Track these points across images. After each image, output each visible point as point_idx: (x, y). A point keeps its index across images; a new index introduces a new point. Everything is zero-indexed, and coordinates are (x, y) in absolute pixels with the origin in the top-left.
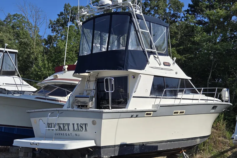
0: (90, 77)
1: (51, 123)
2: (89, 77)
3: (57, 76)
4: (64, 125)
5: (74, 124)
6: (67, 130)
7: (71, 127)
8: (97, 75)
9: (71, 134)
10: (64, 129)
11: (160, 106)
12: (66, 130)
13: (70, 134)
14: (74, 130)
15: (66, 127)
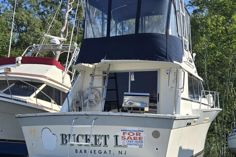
0: (96, 70)
1: (70, 135)
2: (94, 69)
3: (10, 69)
4: (97, 138)
5: (117, 136)
6: (103, 144)
7: (111, 141)
8: (109, 68)
9: (110, 151)
10: (96, 144)
11: (203, 112)
12: (101, 145)
13: (108, 152)
14: (117, 144)
15: (102, 141)
